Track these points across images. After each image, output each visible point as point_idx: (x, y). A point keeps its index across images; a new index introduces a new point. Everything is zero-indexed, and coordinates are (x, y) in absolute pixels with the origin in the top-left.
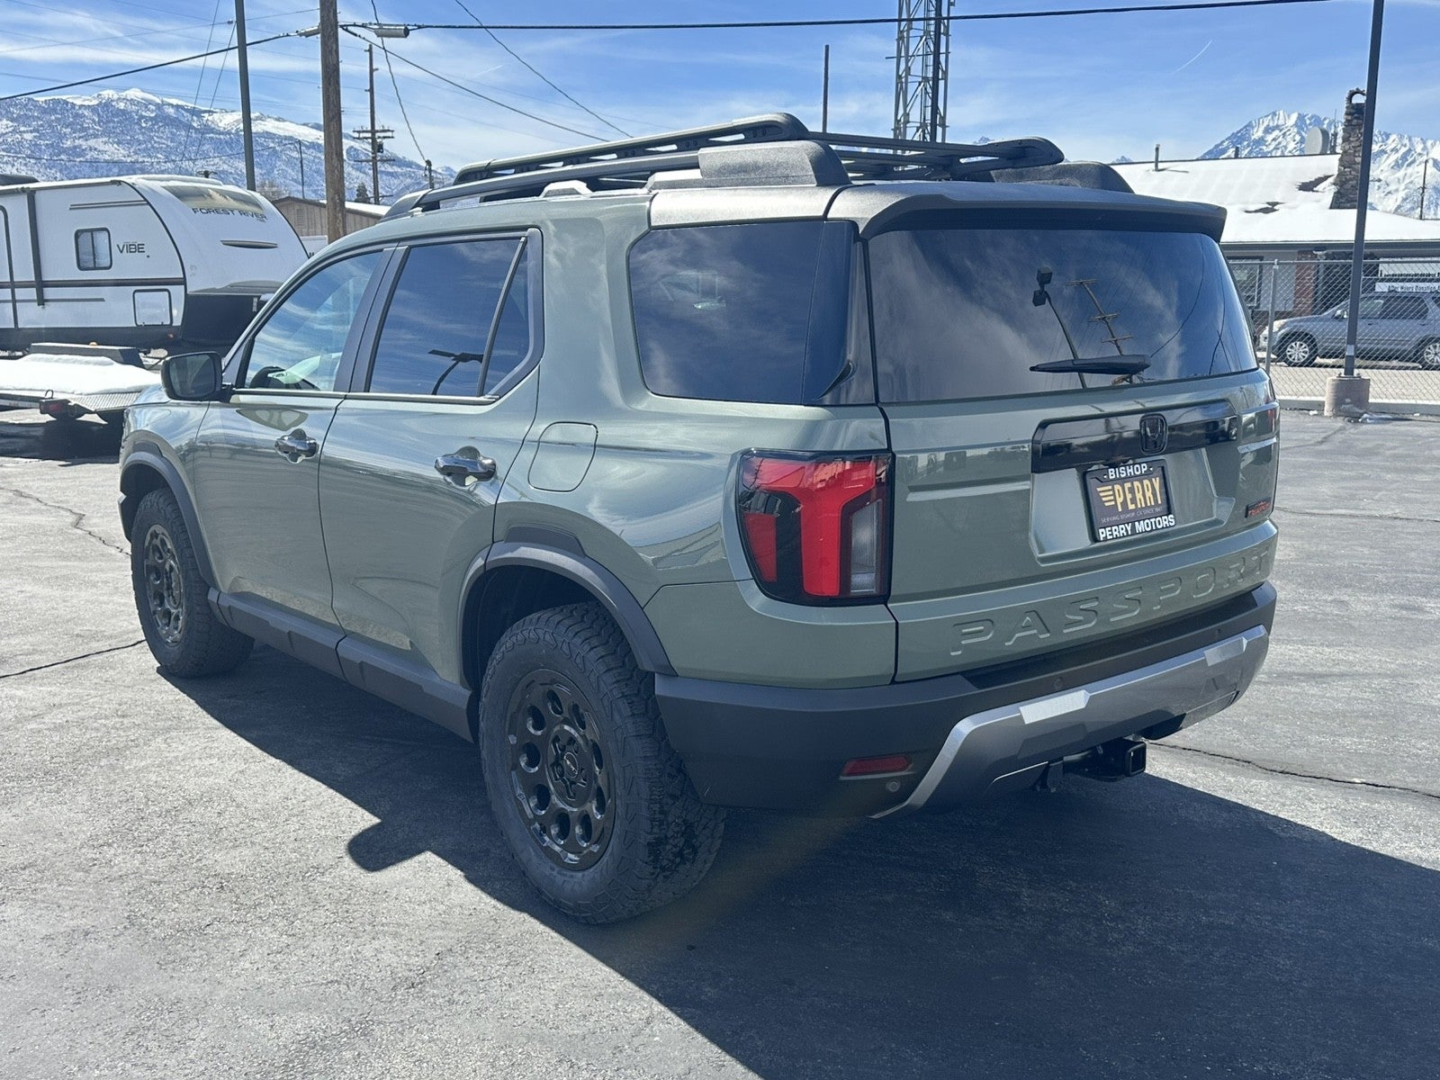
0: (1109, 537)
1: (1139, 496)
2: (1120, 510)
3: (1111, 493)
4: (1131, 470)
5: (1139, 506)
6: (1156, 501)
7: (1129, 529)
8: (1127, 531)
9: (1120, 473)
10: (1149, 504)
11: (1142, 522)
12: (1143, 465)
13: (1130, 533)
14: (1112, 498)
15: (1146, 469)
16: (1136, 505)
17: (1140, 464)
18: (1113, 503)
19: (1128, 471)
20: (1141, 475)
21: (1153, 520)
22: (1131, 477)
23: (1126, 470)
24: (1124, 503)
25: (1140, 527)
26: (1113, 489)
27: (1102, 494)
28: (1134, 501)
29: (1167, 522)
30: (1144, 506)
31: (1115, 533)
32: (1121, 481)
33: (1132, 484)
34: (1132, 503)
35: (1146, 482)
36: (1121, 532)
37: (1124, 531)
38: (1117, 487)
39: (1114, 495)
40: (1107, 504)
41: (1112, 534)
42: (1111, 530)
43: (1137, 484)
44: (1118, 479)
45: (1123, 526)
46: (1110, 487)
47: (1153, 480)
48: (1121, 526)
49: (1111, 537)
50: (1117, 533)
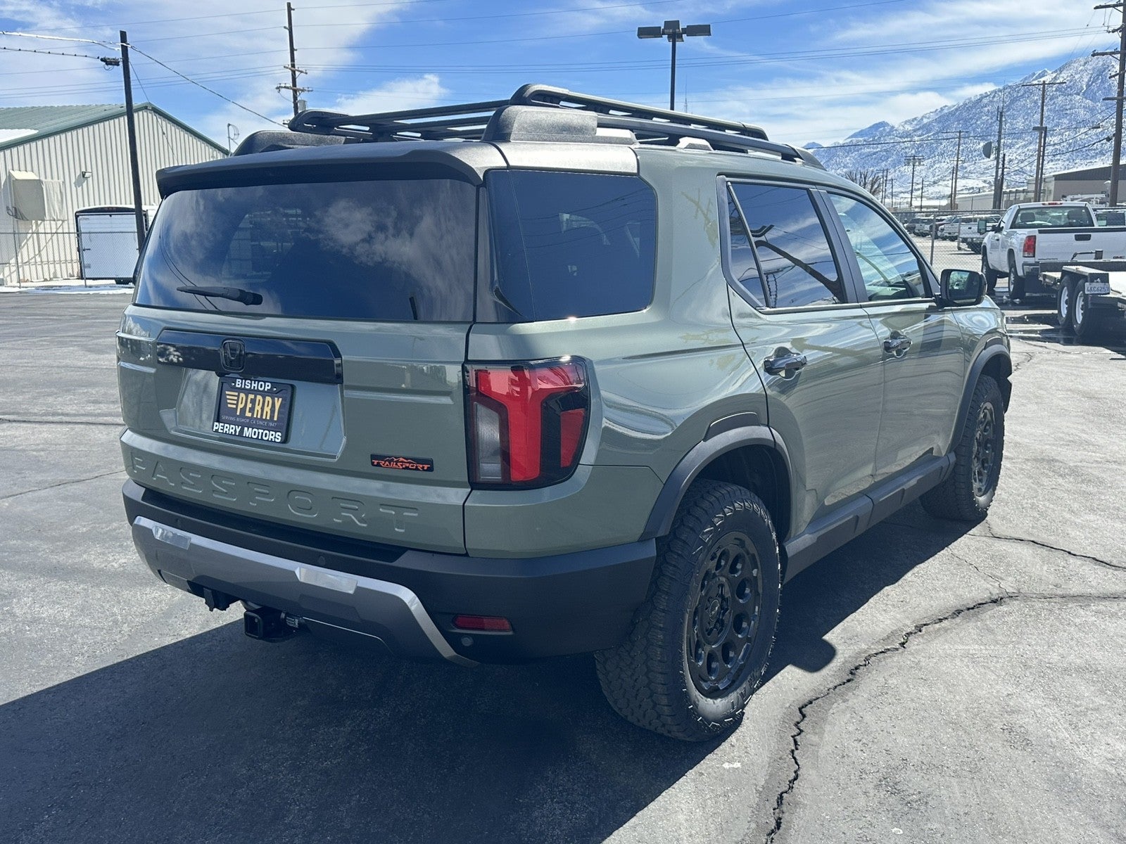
0: (220, 431)
1: (258, 408)
2: (238, 413)
3: (236, 398)
4: (256, 385)
5: (255, 416)
6: (272, 416)
7: (238, 430)
8: (235, 431)
9: (245, 384)
10: (264, 417)
11: (250, 429)
12: (267, 384)
13: (237, 434)
14: (235, 402)
15: (269, 388)
16: (253, 414)
17: (265, 382)
18: (234, 406)
19: (253, 385)
20: (264, 391)
21: (261, 431)
22: (254, 390)
23: (251, 384)
24: (243, 410)
25: (248, 432)
26: (238, 396)
27: (228, 397)
28: (252, 410)
29: (273, 437)
30: (259, 417)
31: (225, 430)
32: (248, 392)
33: (255, 397)
34: (249, 412)
35: (268, 399)
36: (231, 430)
37: (233, 431)
38: (242, 395)
39: (238, 400)
40: (229, 406)
41: (223, 430)
42: (223, 426)
43: (259, 397)
44: (243, 389)
45: (234, 426)
46: (236, 394)
47: (276, 399)
48: (232, 426)
49: (222, 431)
50: (227, 430)
